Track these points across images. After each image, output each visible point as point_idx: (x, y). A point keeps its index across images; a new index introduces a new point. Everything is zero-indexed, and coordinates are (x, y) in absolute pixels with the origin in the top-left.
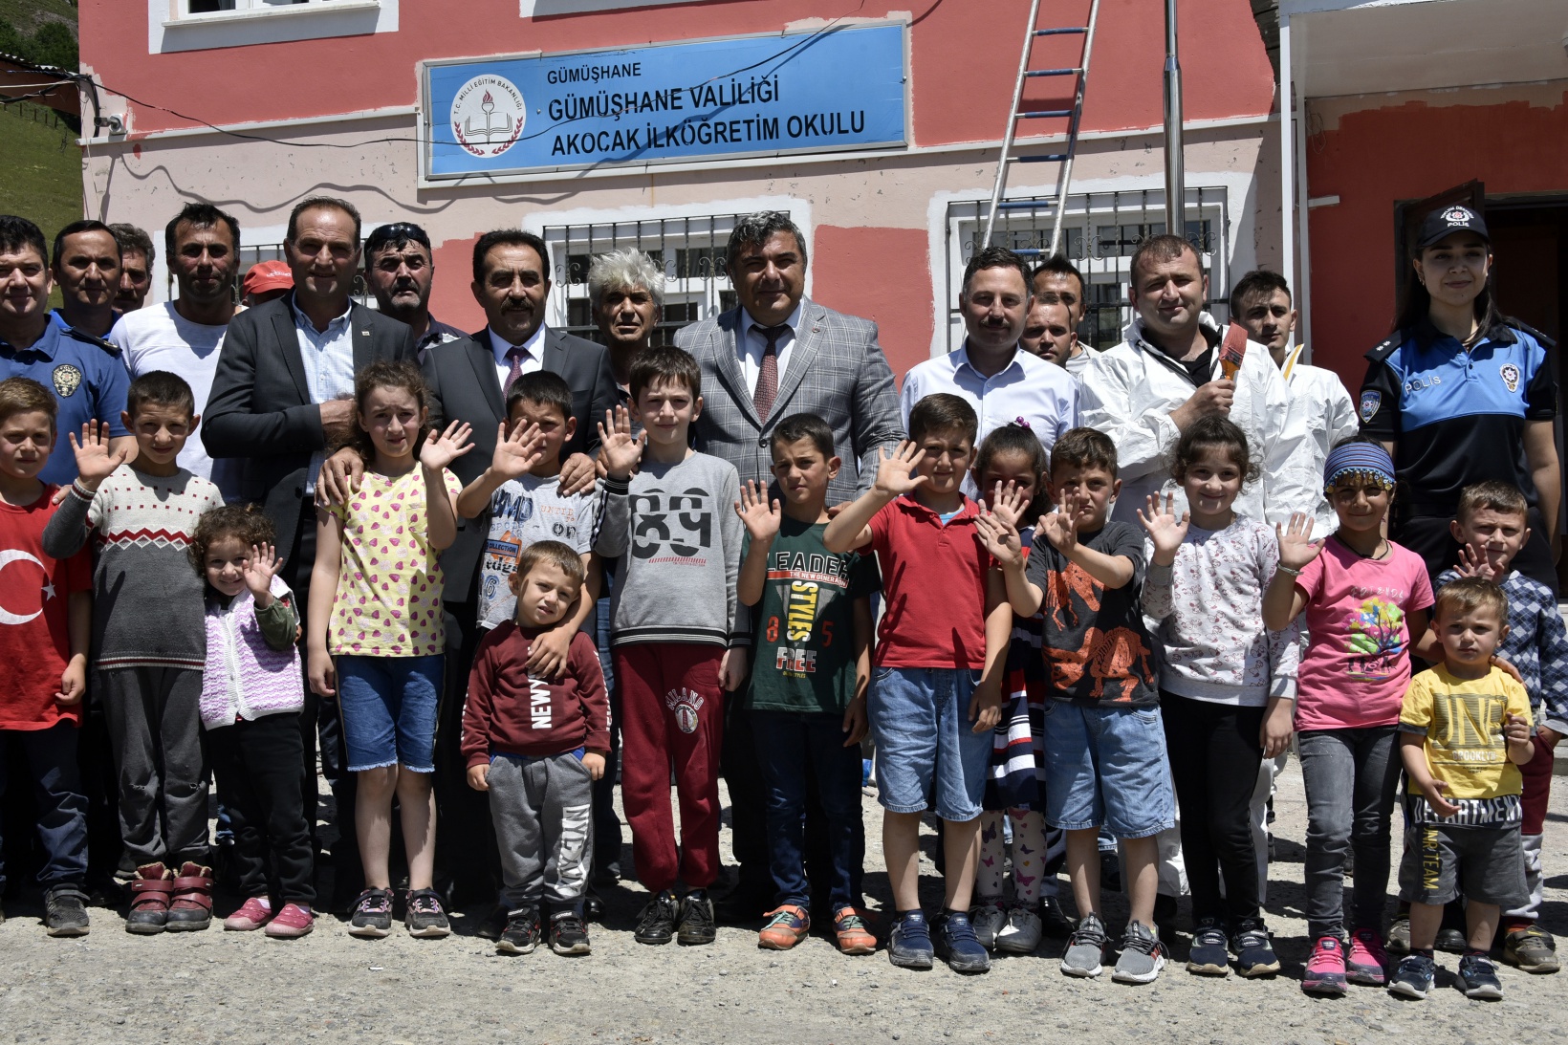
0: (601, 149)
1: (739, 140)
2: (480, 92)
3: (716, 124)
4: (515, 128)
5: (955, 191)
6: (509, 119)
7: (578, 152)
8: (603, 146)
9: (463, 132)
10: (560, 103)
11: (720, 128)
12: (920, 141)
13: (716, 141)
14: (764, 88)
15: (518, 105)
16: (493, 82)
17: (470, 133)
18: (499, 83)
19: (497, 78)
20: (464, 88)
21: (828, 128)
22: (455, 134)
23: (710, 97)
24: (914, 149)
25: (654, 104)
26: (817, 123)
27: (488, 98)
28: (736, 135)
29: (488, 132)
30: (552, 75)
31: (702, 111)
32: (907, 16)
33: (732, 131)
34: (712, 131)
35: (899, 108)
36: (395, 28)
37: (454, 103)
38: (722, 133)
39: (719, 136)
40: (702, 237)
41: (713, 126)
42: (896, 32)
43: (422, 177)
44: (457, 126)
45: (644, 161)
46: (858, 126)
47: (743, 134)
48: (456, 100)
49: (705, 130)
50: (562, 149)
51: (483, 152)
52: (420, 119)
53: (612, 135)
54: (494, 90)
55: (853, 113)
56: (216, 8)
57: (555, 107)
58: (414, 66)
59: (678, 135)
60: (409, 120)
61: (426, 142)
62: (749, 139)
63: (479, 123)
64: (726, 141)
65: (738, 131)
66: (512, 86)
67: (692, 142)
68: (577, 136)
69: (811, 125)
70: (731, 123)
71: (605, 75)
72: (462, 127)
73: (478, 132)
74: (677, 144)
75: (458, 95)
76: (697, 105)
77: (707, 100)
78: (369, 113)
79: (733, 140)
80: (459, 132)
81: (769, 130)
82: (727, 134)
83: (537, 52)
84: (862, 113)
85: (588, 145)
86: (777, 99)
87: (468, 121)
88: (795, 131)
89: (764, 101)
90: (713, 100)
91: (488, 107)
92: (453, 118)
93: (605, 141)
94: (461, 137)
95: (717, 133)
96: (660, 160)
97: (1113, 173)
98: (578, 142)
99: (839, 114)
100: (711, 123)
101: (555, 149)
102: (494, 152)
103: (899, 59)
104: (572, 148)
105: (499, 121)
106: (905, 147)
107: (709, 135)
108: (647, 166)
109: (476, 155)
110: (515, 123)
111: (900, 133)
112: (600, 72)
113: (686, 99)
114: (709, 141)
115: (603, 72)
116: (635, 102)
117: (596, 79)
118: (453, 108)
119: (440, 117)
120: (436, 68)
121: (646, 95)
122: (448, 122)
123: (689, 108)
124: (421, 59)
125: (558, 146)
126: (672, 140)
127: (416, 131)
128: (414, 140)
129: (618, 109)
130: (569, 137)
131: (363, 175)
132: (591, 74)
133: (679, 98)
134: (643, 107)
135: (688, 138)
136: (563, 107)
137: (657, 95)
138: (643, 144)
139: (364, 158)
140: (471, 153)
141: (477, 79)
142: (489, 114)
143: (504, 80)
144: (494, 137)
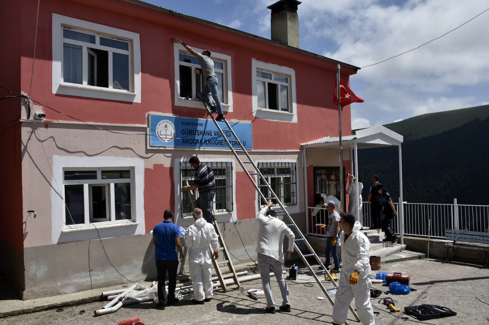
0: (194, 143)
1: (223, 145)
2: (164, 124)
3: (219, 140)
4: (173, 135)
5: (259, 160)
6: (171, 132)
7: (188, 143)
8: (195, 143)
9: (159, 134)
10: (184, 130)
11: (220, 141)
12: (254, 149)
14: (228, 134)
15: (174, 129)
16: (167, 122)
17: (161, 135)
18: (169, 123)
19: (169, 121)
20: (160, 122)
22: (157, 135)
25: (206, 134)
27: (166, 126)
28: (222, 144)
29: (166, 135)
30: (182, 123)
31: (216, 137)
33: (222, 142)
34: (218, 142)
36: (140, 102)
37: (157, 126)
38: (220, 143)
40: (215, 167)
43: (149, 146)
44: (158, 132)
45: (203, 148)
47: (224, 143)
48: (158, 125)
49: (216, 141)
50: (185, 142)
51: (165, 141)
52: (148, 130)
53: (196, 140)
54: (168, 124)
55: (244, 141)
57: (183, 131)
58: (145, 114)
59: (211, 142)
60: (144, 129)
62: (225, 145)
63: (163, 133)
64: (220, 145)
66: (172, 124)
67: (214, 144)
68: (188, 139)
69: (236, 143)
70: (222, 141)
71: (195, 125)
72: (159, 133)
73: (163, 135)
74: (211, 144)
76: (215, 135)
77: (217, 135)
78: (133, 125)
79: (222, 145)
80: (158, 134)
82: (221, 143)
85: (191, 142)
86: (231, 136)
87: (160, 132)
88: (233, 144)
89: (228, 136)
90: (218, 135)
91: (166, 129)
92: (157, 130)
94: (159, 136)
95: (219, 142)
96: (207, 148)
97: (281, 158)
98: (189, 141)
99: (242, 141)
101: (183, 142)
102: (168, 141)
104: (187, 142)
105: (169, 133)
106: (251, 150)
107: (217, 143)
108: (204, 148)
109: (163, 141)
111: (251, 147)
112: (194, 124)
113: (213, 134)
115: (195, 124)
116: (202, 133)
118: (157, 128)
119: (153, 130)
120: (152, 116)
121: (204, 131)
122: (155, 131)
123: (213, 136)
124: (148, 112)
125: (184, 141)
126: (210, 143)
127: (146, 132)
128: (146, 135)
129: (198, 134)
130: (186, 139)
131: (130, 143)
132: (192, 124)
133: (212, 133)
134: (204, 134)
135: (213, 143)
136: (185, 131)
137: (207, 132)
138: (203, 143)
139: (130, 138)
140: (161, 140)
141: (163, 121)
142: (166, 130)
143: (170, 122)
144: (168, 137)
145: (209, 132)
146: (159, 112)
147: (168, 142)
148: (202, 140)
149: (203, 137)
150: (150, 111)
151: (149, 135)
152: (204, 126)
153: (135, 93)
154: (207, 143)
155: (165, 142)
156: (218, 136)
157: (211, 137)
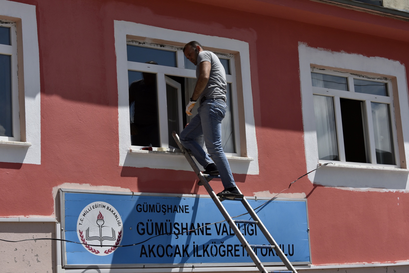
0: (168, 255)
1: (239, 256)
2: (95, 213)
3: (228, 246)
4: (117, 237)
6: (113, 232)
7: (155, 256)
8: (169, 254)
9: (85, 237)
10: (143, 225)
11: (230, 248)
13: (228, 256)
14: (251, 228)
15: (119, 223)
16: (104, 207)
17: (89, 238)
18: (108, 208)
19: (107, 205)
20: (86, 209)
22: (80, 238)
23: (225, 230)
24: (312, 266)
25: (197, 231)
27: (100, 217)
28: (237, 253)
29: (101, 239)
30: (139, 207)
31: (220, 237)
33: (236, 250)
34: (226, 249)
36: (38, 162)
37: (79, 218)
38: (230, 251)
39: (229, 253)
41: (226, 247)
43: (60, 266)
44: (81, 233)
45: (191, 265)
46: (291, 253)
47: (240, 253)
48: (81, 216)
49: (222, 248)
50: (145, 253)
51: (98, 252)
52: (58, 226)
53: (174, 247)
54: (105, 213)
55: (289, 245)
57: (141, 227)
58: (51, 190)
59: (209, 249)
60: (51, 226)
62: (243, 256)
63: (94, 233)
64: (232, 256)
65: (238, 250)
66: (115, 211)
67: (216, 255)
68: (154, 246)
70: (235, 246)
71: (170, 210)
72: (84, 234)
73: (94, 238)
74: (209, 256)
75: (82, 213)
76: (218, 234)
77: (223, 232)
78: (22, 218)
79: (236, 256)
80: (82, 237)
82: (233, 252)
84: (293, 245)
85: (161, 252)
86: (256, 235)
87: (88, 231)
88: (264, 253)
89: (251, 235)
90: (226, 231)
91: (100, 223)
92: (79, 227)
94: (84, 241)
95: (228, 251)
96: (200, 265)
98: (155, 250)
99: (283, 245)
100: (226, 243)
101: (142, 253)
102: (105, 252)
104: (152, 253)
105: (107, 233)
107: (224, 251)
108: (193, 267)
109: (94, 253)
110: (117, 235)
111: (308, 258)
112: (166, 208)
113: (213, 231)
114: (224, 255)
115: (168, 209)
116: (186, 229)
117: (164, 212)
118: (79, 221)
119: (70, 227)
120: (68, 193)
121: (192, 225)
122: (75, 230)
123: (214, 236)
124: (56, 185)
125: (143, 251)
126: (206, 253)
127: (54, 234)
128: (54, 239)
129: (177, 232)
130: (149, 246)
131: (16, 262)
132: (162, 209)
133: (210, 229)
134: (191, 232)
135: (214, 253)
136: (145, 227)
137: (199, 226)
138: (191, 254)
139: (17, 250)
140: (90, 251)
141: (93, 204)
142: (101, 227)
143: (111, 207)
144: (105, 242)
145: (205, 225)
146: (84, 184)
147: (106, 254)
148: (187, 246)
149: (188, 240)
150: (62, 181)
151: (61, 240)
152: (191, 211)
153: (28, 142)
154: (201, 252)
155: (98, 254)
156: (225, 234)
157: (209, 238)
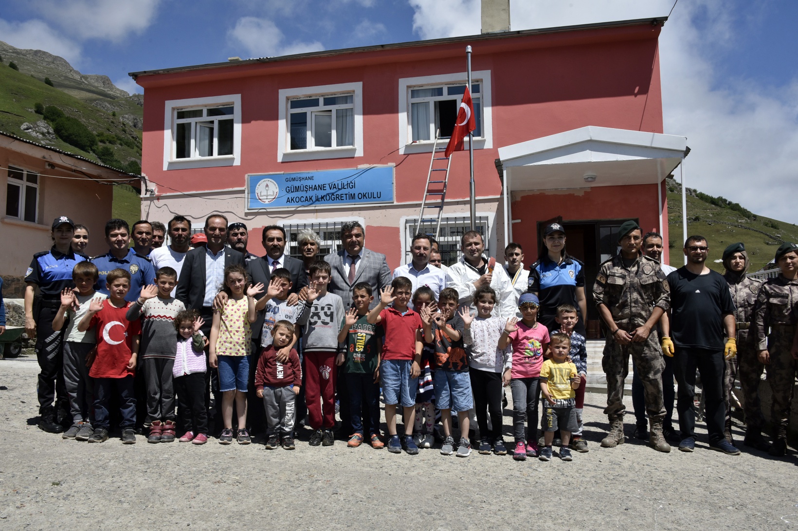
0: (301, 202)
1: (343, 200)
2: (265, 184)
4: (275, 195)
5: (408, 216)
6: (274, 192)
7: (294, 202)
11: (338, 196)
12: (397, 201)
13: (336, 200)
14: (351, 184)
15: (276, 188)
16: (269, 181)
17: (261, 196)
20: (260, 182)
21: (370, 197)
22: (257, 196)
24: (395, 203)
25: (318, 189)
26: (367, 195)
27: (267, 186)
28: (342, 198)
29: (267, 196)
30: (287, 179)
31: (332, 191)
32: (394, 164)
35: (391, 191)
36: (239, 164)
37: (257, 187)
38: (338, 198)
40: (332, 228)
42: (391, 169)
43: (246, 209)
45: (315, 205)
46: (379, 196)
47: (344, 198)
49: (333, 196)
50: (289, 201)
51: (265, 202)
52: (246, 192)
53: (305, 197)
54: (269, 183)
55: (378, 192)
56: (185, 157)
57: (288, 189)
58: (244, 176)
59: (325, 198)
60: (243, 192)
61: (248, 198)
62: (346, 199)
63: (264, 193)
64: (339, 200)
66: (275, 182)
67: (329, 200)
68: (294, 197)
69: (364, 196)
70: (341, 195)
72: (259, 194)
73: (264, 196)
74: (325, 200)
75: (258, 184)
76: (330, 189)
77: (334, 188)
78: (231, 189)
79: (341, 200)
81: (352, 197)
82: (340, 198)
83: (282, 172)
84: (380, 192)
85: (297, 200)
86: (355, 188)
87: (261, 192)
88: (360, 197)
89: (351, 188)
90: (336, 188)
91: (267, 188)
92: (256, 191)
93: (302, 199)
94: (259, 197)
95: (336, 197)
96: (320, 205)
97: (455, 212)
98: (294, 199)
99: (373, 193)
100: (335, 194)
101: (287, 201)
102: (269, 202)
103: (392, 177)
105: (270, 192)
106: (393, 203)
107: (334, 198)
108: (315, 207)
110: (275, 193)
111: (392, 198)
113: (327, 187)
114: (334, 200)
115: (302, 179)
116: (312, 188)
117: (300, 181)
118: (256, 189)
119: (252, 191)
120: (251, 176)
121: (315, 186)
123: (328, 190)
124: (247, 173)
127: (245, 195)
128: (244, 198)
129: (306, 189)
130: (291, 197)
131: (228, 208)
132: (299, 179)
133: (325, 187)
134: (314, 190)
136: (290, 189)
137: (319, 186)
139: (229, 203)
140: (262, 202)
141: (264, 180)
142: (267, 190)
143: (272, 180)
145: (322, 185)
146: (259, 172)
148: (312, 196)
149: (313, 193)
150: (250, 172)
152: (315, 179)
153: (235, 156)
